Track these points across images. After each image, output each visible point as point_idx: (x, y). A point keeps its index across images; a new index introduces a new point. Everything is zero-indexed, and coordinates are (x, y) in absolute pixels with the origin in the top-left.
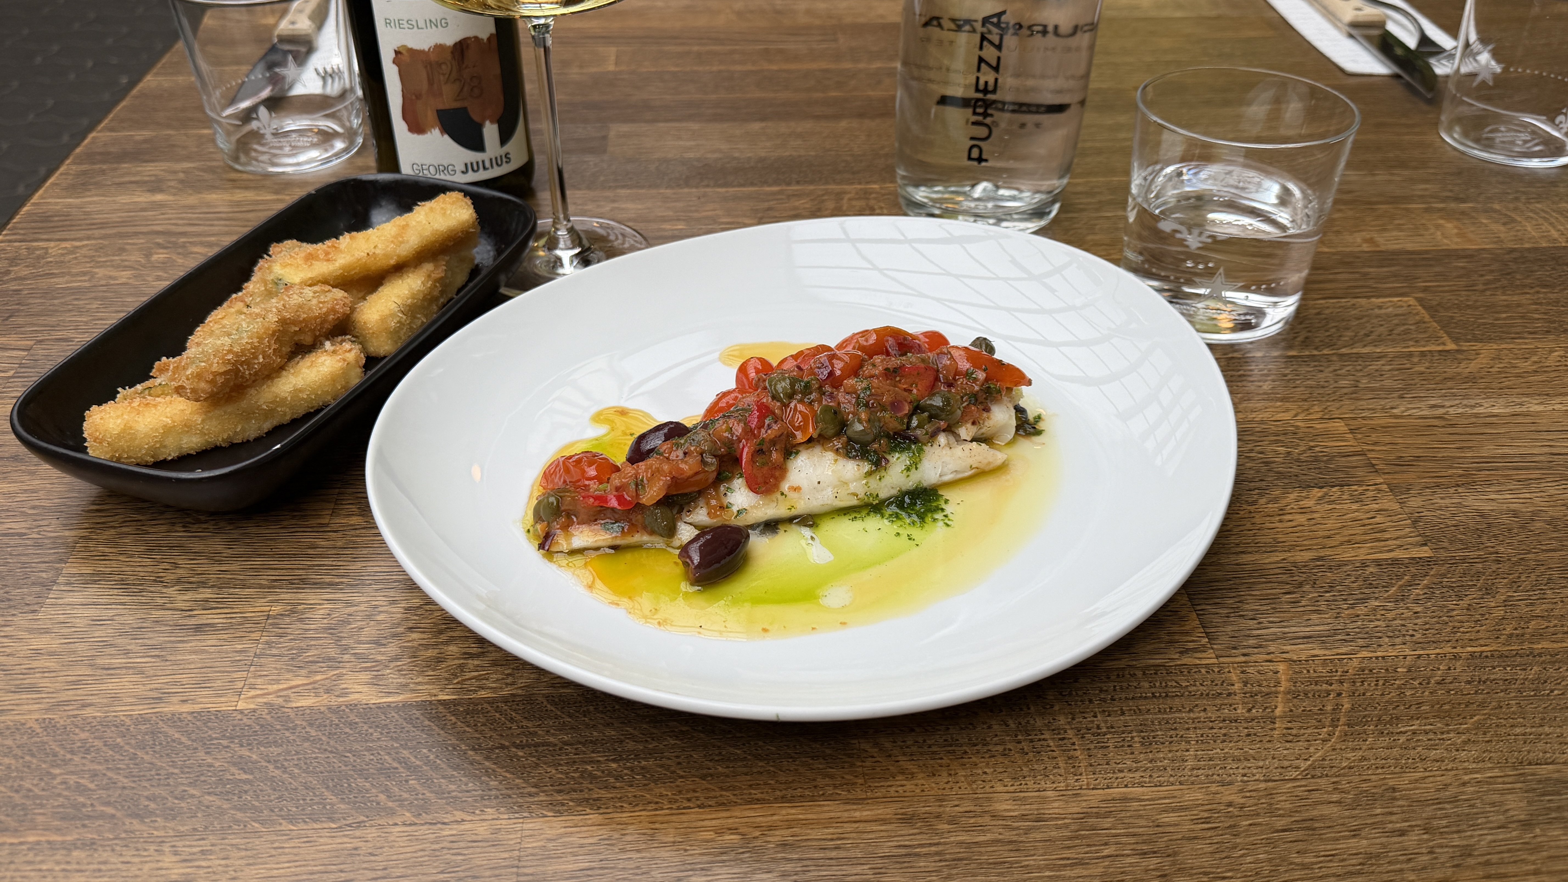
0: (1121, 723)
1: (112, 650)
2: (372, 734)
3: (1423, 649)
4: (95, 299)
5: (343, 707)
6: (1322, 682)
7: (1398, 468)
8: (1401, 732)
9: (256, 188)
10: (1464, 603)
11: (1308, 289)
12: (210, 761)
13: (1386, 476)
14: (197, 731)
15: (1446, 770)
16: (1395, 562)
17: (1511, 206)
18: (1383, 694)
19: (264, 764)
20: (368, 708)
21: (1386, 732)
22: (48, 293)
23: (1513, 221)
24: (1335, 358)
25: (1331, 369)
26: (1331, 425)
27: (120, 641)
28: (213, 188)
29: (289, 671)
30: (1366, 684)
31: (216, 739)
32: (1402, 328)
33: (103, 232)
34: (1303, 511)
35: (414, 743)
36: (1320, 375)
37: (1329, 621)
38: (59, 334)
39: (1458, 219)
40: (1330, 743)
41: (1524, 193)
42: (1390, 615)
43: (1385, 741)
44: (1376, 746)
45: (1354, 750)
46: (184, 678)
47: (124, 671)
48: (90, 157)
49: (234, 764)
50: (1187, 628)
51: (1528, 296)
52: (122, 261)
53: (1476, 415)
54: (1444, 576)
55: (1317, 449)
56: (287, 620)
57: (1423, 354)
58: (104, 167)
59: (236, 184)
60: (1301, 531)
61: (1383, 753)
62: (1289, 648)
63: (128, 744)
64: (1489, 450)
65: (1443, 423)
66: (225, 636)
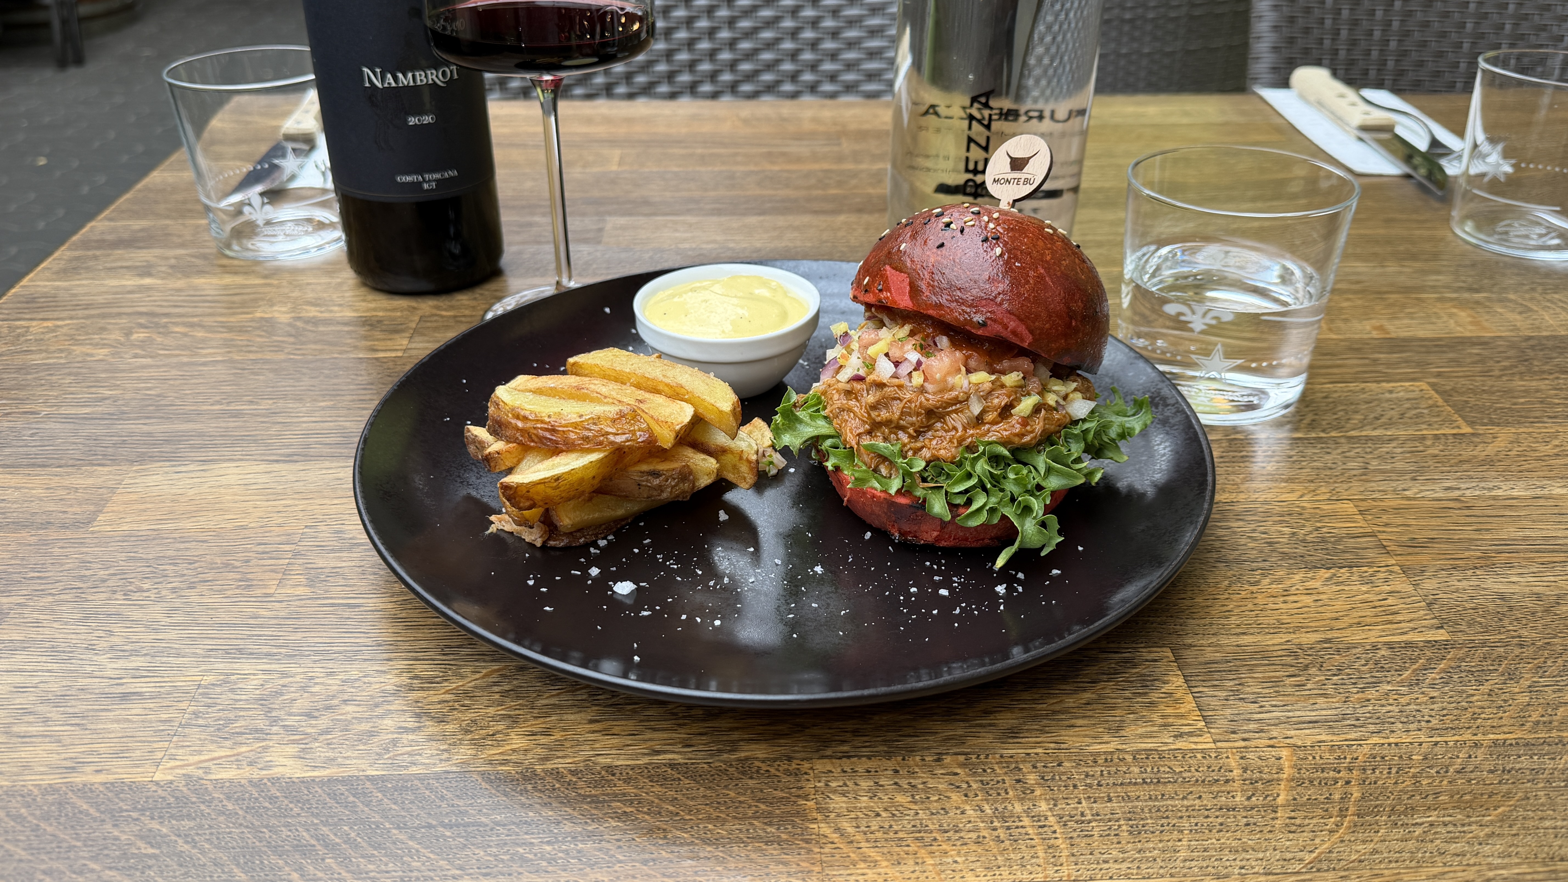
0: (1108, 811)
1: (31, 718)
2: (291, 809)
3: (1440, 735)
4: (70, 374)
5: (265, 781)
6: (1330, 769)
7: (1411, 550)
8: (1417, 824)
9: (246, 273)
10: (1485, 688)
11: (1313, 372)
12: (116, 833)
13: (1399, 558)
14: (108, 803)
15: (1468, 865)
16: (1409, 645)
17: (1527, 296)
18: (1396, 783)
19: (174, 838)
20: (291, 782)
21: (1400, 823)
22: (23, 369)
23: (1530, 310)
24: (1343, 440)
25: (1339, 451)
26: (1339, 505)
27: (41, 708)
28: (201, 273)
29: (213, 742)
30: (1377, 772)
31: (127, 811)
32: (1414, 412)
33: (86, 312)
34: (1309, 592)
35: (336, 819)
36: (1327, 457)
37: (1337, 705)
38: (27, 408)
39: (1472, 308)
40: (1337, 835)
41: (1540, 284)
42: (1403, 700)
43: (1400, 832)
44: (1388, 838)
45: (1364, 842)
46: (102, 748)
47: (40, 740)
48: (85, 244)
49: (142, 838)
50: (1183, 710)
51: (1547, 382)
52: (102, 339)
53: (1495, 498)
54: (1462, 660)
55: (1325, 530)
56: (218, 690)
57: (1436, 437)
58: (98, 253)
59: (226, 270)
60: (1306, 613)
61: (1398, 846)
62: (1293, 733)
63: (33, 814)
64: (1510, 532)
65: (1458, 505)
66: (152, 705)
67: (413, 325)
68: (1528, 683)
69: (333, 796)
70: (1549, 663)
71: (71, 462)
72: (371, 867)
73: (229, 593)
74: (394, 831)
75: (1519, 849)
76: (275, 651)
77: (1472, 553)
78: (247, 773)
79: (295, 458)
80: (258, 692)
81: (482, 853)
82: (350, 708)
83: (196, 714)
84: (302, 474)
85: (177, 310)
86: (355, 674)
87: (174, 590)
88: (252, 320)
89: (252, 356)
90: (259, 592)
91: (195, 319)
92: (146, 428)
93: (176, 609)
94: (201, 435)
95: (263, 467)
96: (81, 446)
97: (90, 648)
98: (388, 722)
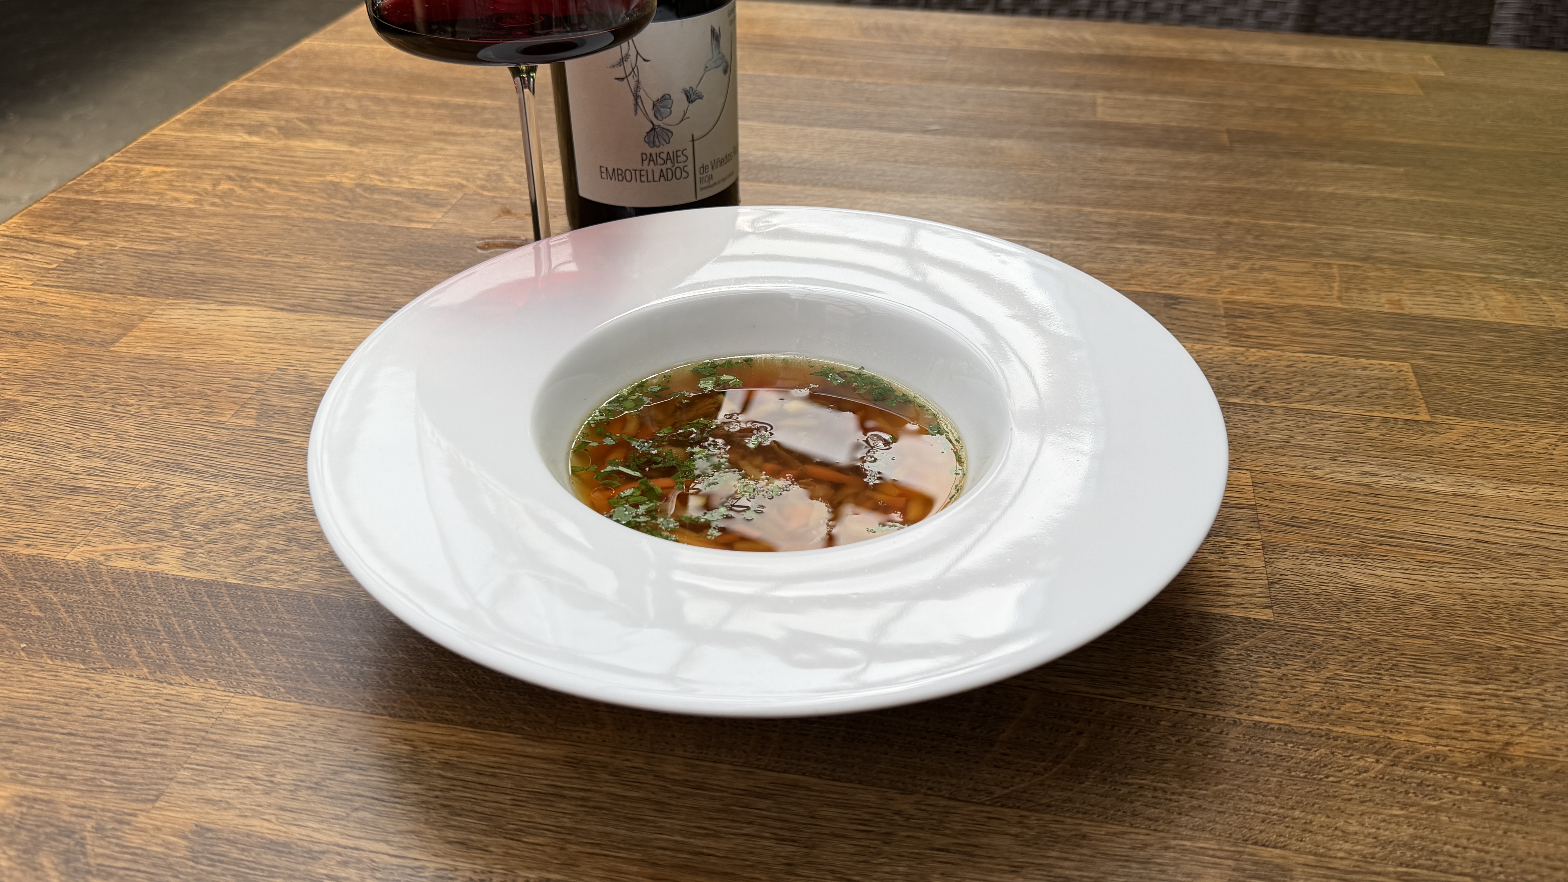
67: (454, 201)
68: (1328, 674)
69: (193, 594)
70: (1364, 659)
71: (122, 290)
72: (194, 655)
73: (191, 416)
74: (226, 631)
75: (1218, 826)
76: (205, 469)
77: (1350, 540)
78: (139, 565)
79: (299, 308)
80: (176, 501)
81: (284, 660)
82: (239, 526)
83: (121, 512)
84: (297, 323)
85: (265, 168)
86: (258, 498)
87: (151, 408)
88: (322, 183)
89: (306, 215)
90: (215, 419)
91: (277, 177)
92: (192, 268)
93: (145, 424)
94: (233, 279)
95: (269, 313)
96: (135, 279)
97: (68, 447)
98: (264, 542)
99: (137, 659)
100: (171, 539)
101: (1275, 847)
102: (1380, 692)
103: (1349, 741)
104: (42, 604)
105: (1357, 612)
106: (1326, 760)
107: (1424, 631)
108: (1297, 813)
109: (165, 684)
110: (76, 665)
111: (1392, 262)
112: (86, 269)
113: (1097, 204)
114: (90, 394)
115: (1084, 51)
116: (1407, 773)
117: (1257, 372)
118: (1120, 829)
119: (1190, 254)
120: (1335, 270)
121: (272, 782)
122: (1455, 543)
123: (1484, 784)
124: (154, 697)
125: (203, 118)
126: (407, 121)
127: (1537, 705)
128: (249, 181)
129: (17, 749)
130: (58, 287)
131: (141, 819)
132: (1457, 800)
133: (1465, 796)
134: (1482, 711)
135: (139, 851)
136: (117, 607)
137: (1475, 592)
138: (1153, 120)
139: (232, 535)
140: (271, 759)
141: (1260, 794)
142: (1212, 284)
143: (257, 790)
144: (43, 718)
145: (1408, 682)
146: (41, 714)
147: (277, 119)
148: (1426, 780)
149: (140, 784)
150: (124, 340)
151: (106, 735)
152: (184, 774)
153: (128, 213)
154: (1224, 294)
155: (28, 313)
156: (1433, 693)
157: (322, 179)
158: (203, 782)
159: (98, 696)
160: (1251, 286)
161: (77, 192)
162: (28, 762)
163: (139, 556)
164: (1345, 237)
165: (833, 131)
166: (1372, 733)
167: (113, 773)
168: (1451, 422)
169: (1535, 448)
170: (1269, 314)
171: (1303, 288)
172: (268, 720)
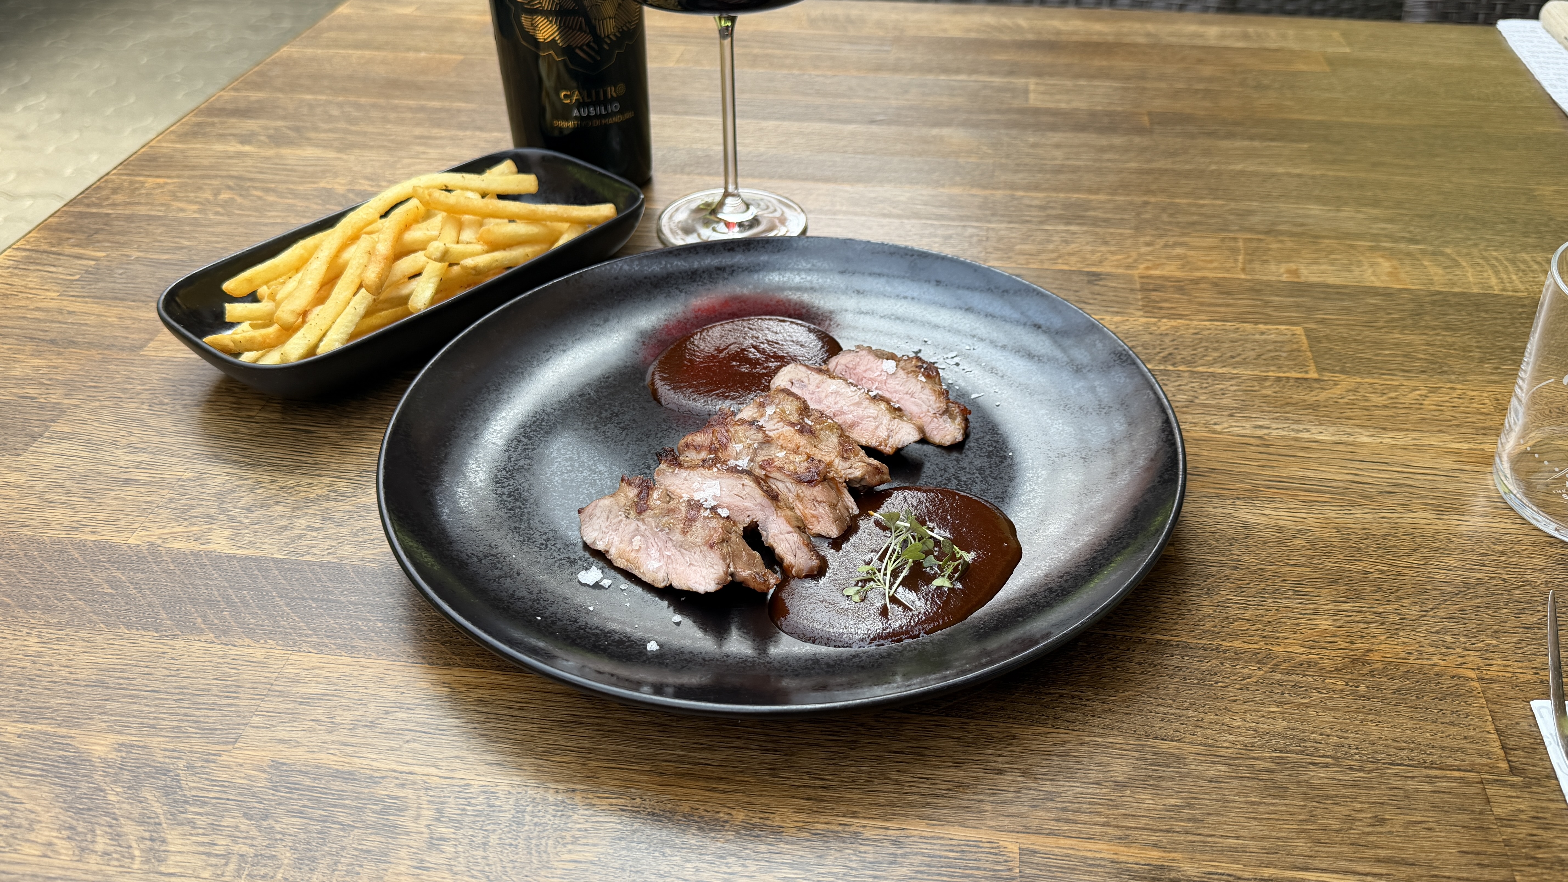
99: (203, 626)
100: (219, 522)
101: (1172, 741)
102: (1263, 613)
103: (1236, 653)
104: (112, 582)
105: (1247, 546)
106: (1216, 670)
107: (1304, 560)
108: (1191, 713)
109: (230, 646)
110: (150, 633)
111: (1291, 234)
112: (108, 279)
113: (1028, 188)
114: (127, 396)
115: (1018, 38)
116: (1284, 678)
117: (1167, 340)
118: (1043, 730)
119: (1112, 234)
120: (1241, 244)
121: (332, 723)
122: (1334, 484)
123: (1347, 685)
124: (222, 658)
125: (196, 129)
126: (389, 126)
127: (1394, 618)
128: (247, 189)
129: (110, 705)
130: (84, 297)
131: (224, 758)
132: (1323, 698)
133: (1331, 694)
134: (1349, 625)
135: (226, 784)
136: (179, 583)
137: (1348, 526)
138: (1080, 103)
139: (273, 516)
140: (330, 704)
141: (1160, 698)
142: (1130, 260)
143: (320, 730)
144: (128, 678)
145: (1287, 603)
146: (126, 675)
147: (266, 128)
148: (1299, 682)
149: (220, 729)
150: (151, 344)
151: (185, 691)
152: (256, 720)
153: (138, 224)
154: (1141, 269)
155: (60, 322)
156: (1308, 612)
157: (316, 186)
158: (274, 726)
159: (173, 659)
160: (1164, 261)
161: (88, 206)
162: (121, 716)
163: (192, 538)
164: (1250, 212)
165: (786, 124)
166: (1256, 646)
167: (196, 722)
168: (1336, 379)
169: (1407, 400)
170: (1181, 287)
171: (1211, 262)
172: (323, 673)
